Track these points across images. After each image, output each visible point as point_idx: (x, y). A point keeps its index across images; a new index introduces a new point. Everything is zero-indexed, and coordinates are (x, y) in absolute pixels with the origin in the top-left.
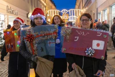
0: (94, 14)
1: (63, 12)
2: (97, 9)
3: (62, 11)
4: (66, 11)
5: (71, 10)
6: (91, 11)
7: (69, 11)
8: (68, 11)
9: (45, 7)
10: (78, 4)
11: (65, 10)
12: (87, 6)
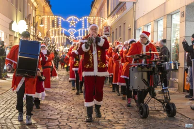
0: (130, 29)
1: (69, 22)
2: (135, 21)
3: (68, 19)
4: (76, 20)
5: (85, 17)
6: (125, 23)
7: (81, 20)
8: (79, 19)
9: (35, 9)
10: (97, 5)
11: (75, 17)
12: (117, 13)
